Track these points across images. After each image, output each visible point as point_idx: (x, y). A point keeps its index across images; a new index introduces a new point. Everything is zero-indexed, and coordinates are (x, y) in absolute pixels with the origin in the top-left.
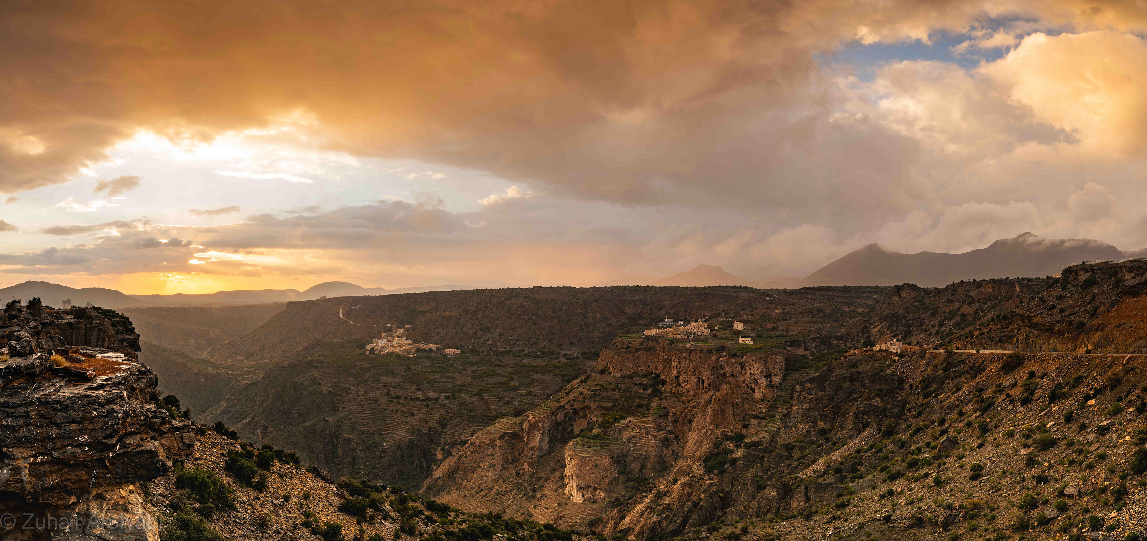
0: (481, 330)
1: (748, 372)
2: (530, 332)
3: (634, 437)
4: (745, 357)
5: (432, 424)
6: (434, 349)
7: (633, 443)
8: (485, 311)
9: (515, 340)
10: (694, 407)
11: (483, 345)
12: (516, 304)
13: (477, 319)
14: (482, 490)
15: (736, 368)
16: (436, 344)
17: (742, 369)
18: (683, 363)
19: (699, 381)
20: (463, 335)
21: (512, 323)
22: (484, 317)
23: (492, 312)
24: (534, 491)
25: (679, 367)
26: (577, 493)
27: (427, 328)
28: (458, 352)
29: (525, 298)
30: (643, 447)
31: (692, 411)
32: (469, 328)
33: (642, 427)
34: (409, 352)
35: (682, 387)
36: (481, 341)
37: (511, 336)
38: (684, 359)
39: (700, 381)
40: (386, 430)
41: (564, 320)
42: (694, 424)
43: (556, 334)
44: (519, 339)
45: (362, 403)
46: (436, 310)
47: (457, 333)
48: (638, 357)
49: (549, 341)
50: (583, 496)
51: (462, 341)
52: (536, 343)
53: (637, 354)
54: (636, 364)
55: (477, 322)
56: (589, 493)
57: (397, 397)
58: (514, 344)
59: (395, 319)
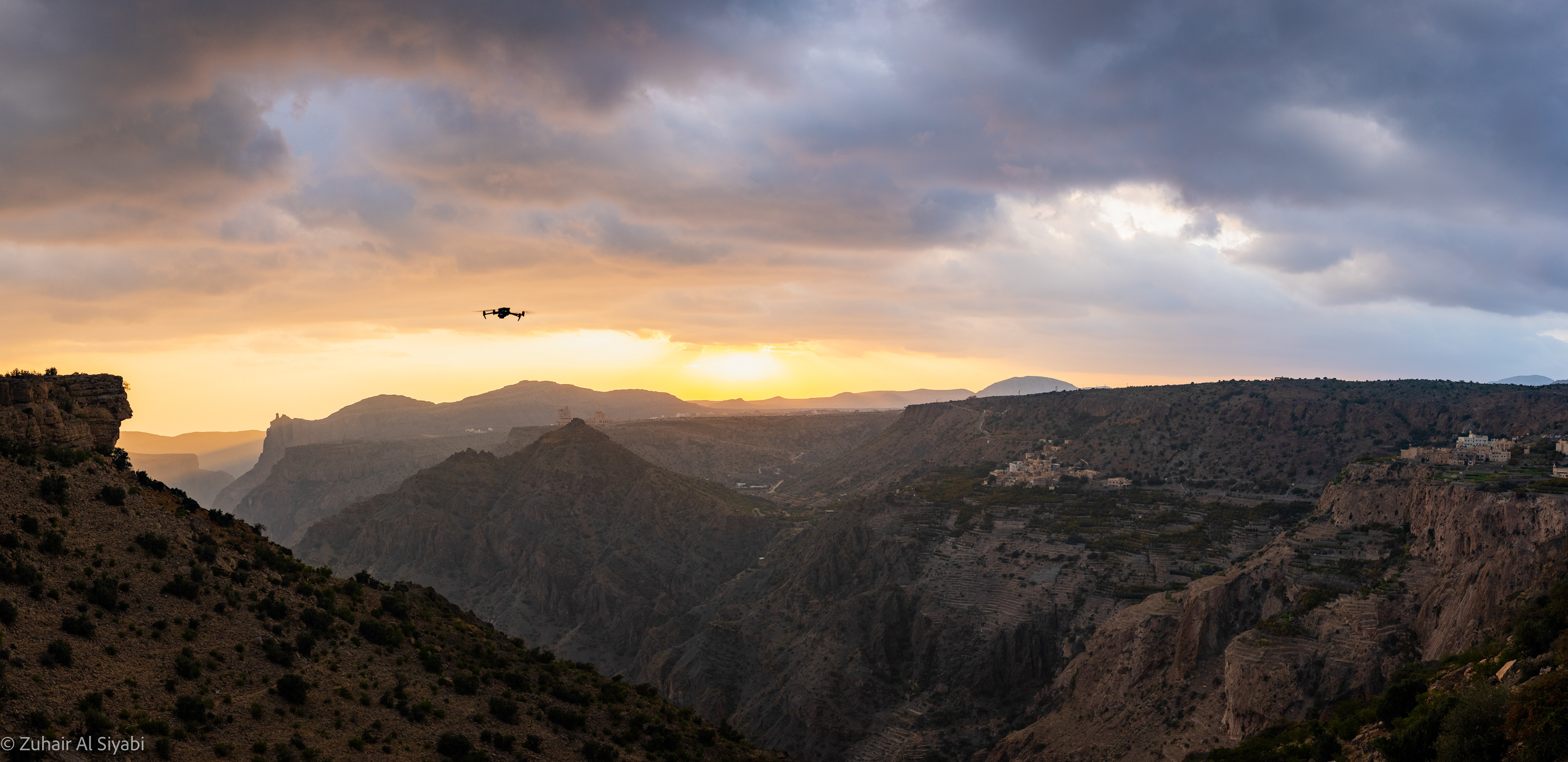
0: (1173, 447)
1: (1543, 526)
2: (1249, 451)
3: (1338, 632)
4: (1539, 500)
5: (1061, 599)
6: (1090, 476)
7: (1334, 643)
8: (1185, 417)
9: (1224, 465)
10: (1448, 586)
11: (1171, 472)
12: (1236, 406)
13: (1169, 430)
14: (1107, 710)
15: (1523, 518)
16: (1095, 469)
17: (1533, 521)
18: (1442, 508)
19: (1462, 539)
20: (1142, 456)
21: (1224, 437)
22: (1181, 426)
23: (1197, 418)
24: (1180, 715)
25: (1435, 513)
26: (1235, 724)
27: (1088, 444)
28: (1126, 482)
29: (1252, 396)
30: (1348, 652)
31: (1443, 592)
32: (1154, 445)
33: (1354, 616)
34: (1048, 482)
35: (1437, 549)
36: (1171, 465)
37: (1220, 459)
38: (1443, 501)
39: (1466, 539)
40: (989, 607)
41: (1306, 433)
42: (1444, 615)
43: (1291, 456)
44: (1230, 463)
45: (959, 562)
46: (1118, 415)
47: (1132, 451)
48: (1381, 495)
49: (1277, 468)
50: (1243, 729)
51: (1138, 466)
52: (1257, 469)
53: (1380, 491)
54: (1378, 507)
55: (1167, 435)
56: (1252, 724)
57: (1016, 555)
58: (1221, 471)
59: (1053, 431)
